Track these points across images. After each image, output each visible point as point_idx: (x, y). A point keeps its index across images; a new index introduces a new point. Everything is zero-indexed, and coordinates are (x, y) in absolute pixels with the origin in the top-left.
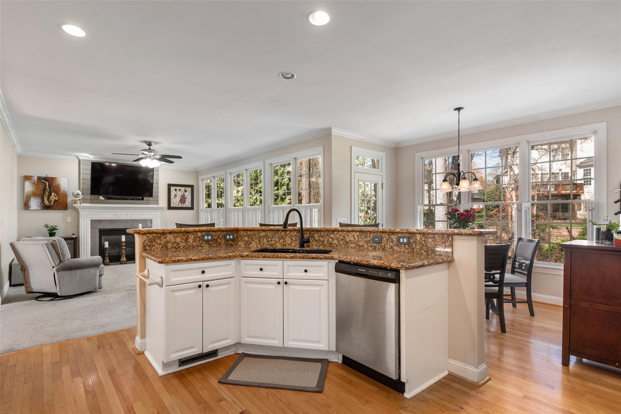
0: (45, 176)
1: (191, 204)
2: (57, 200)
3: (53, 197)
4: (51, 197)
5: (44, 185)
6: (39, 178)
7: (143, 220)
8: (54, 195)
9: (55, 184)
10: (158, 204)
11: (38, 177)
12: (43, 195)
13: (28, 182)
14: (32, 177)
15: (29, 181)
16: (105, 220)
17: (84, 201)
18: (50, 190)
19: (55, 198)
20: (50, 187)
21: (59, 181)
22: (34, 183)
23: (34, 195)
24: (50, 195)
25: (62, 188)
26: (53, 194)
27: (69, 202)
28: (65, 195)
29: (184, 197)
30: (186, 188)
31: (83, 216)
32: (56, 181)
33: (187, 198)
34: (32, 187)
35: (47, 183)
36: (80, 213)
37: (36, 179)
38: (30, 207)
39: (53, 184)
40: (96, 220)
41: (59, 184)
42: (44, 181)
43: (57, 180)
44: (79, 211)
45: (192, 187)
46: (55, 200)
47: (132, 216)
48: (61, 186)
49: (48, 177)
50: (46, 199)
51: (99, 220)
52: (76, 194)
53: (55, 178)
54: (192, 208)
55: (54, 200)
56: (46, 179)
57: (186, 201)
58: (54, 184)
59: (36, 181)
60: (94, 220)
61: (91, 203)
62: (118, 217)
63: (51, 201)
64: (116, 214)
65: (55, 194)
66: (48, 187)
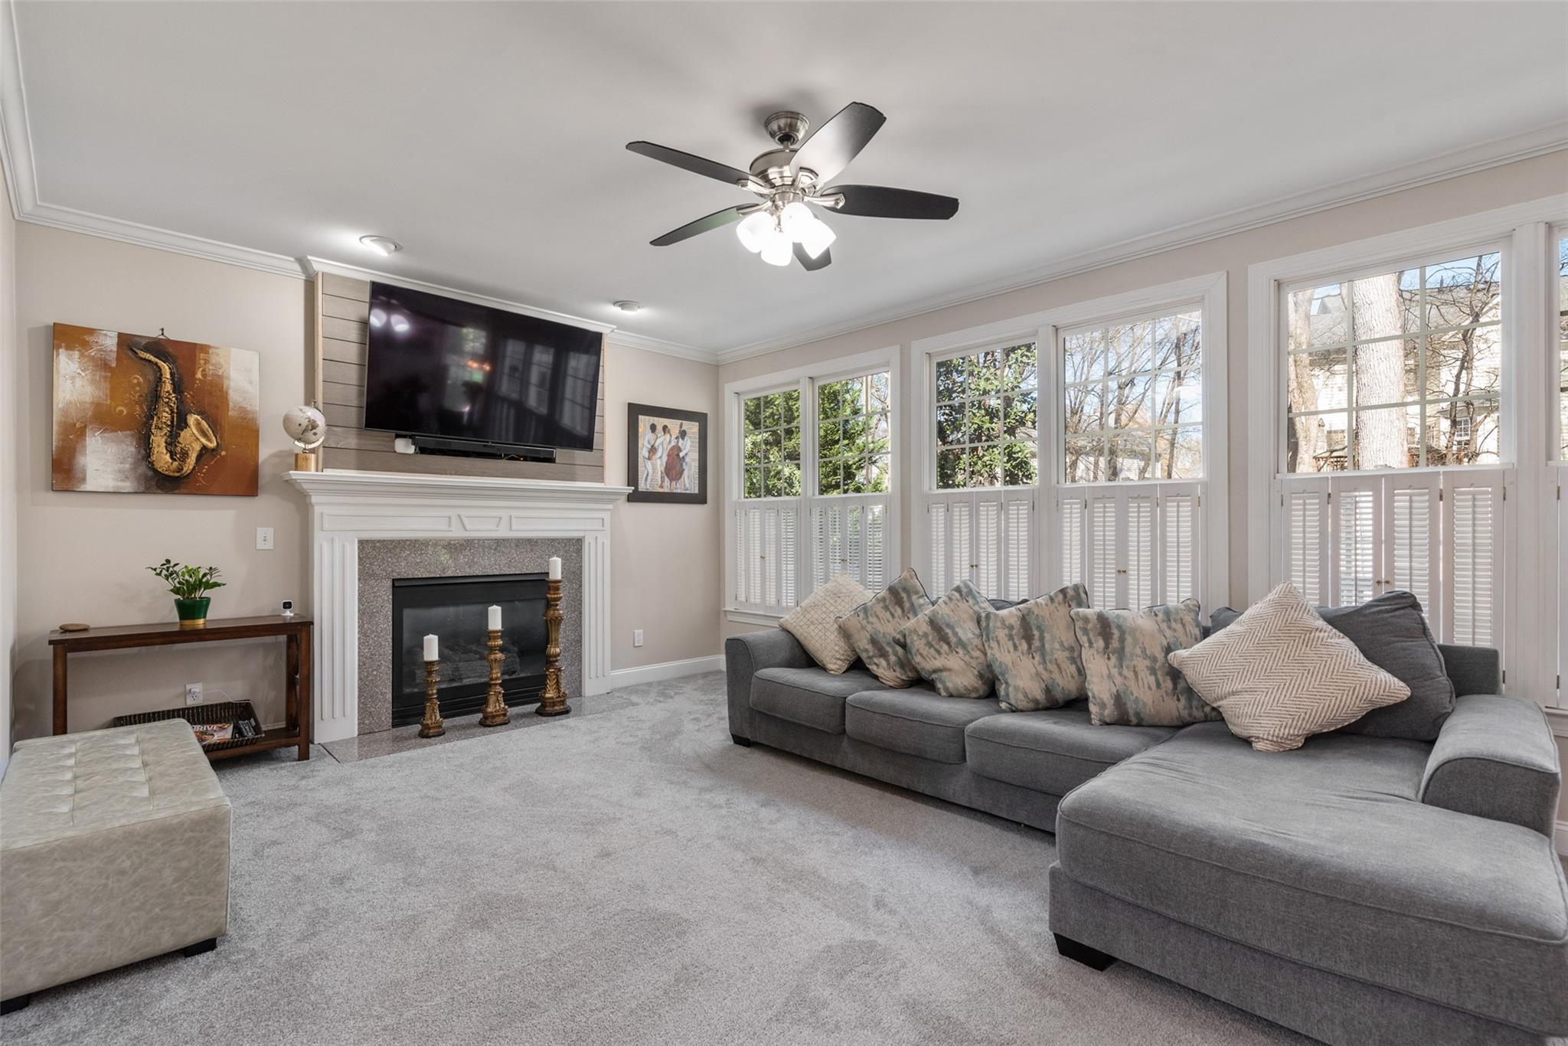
0: (154, 333)
1: (697, 482)
2: (213, 450)
3: (195, 436)
4: (185, 436)
5: (151, 378)
6: (127, 342)
7: (553, 540)
8: (198, 424)
9: (204, 376)
10: (601, 479)
11: (120, 335)
12: (147, 425)
13: (70, 358)
14: (91, 331)
15: (76, 354)
16: (416, 541)
17: (332, 456)
18: (180, 401)
19: (203, 440)
20: (178, 388)
21: (222, 361)
22: (103, 365)
23: (104, 419)
24: (180, 423)
25: (234, 397)
26: (192, 419)
27: (262, 463)
28: (249, 430)
29: (678, 455)
30: (684, 422)
31: (326, 526)
32: (207, 362)
33: (687, 459)
34: (93, 382)
35: (166, 369)
36: (317, 510)
37: (111, 343)
38: (83, 480)
39: (194, 373)
40: (379, 541)
41: (221, 377)
42: (152, 358)
43: (214, 359)
44: (314, 499)
45: (700, 418)
46: (204, 448)
47: (514, 527)
48: (232, 384)
49: (168, 341)
50: (159, 441)
51: (392, 541)
52: (305, 423)
53: (205, 348)
54: (700, 499)
55: (198, 448)
56: (160, 348)
57: (683, 470)
58: (199, 375)
59: (114, 355)
60: (373, 542)
61: (360, 467)
62: (466, 530)
63: (185, 454)
64: (459, 516)
65: (204, 423)
66: (168, 387)
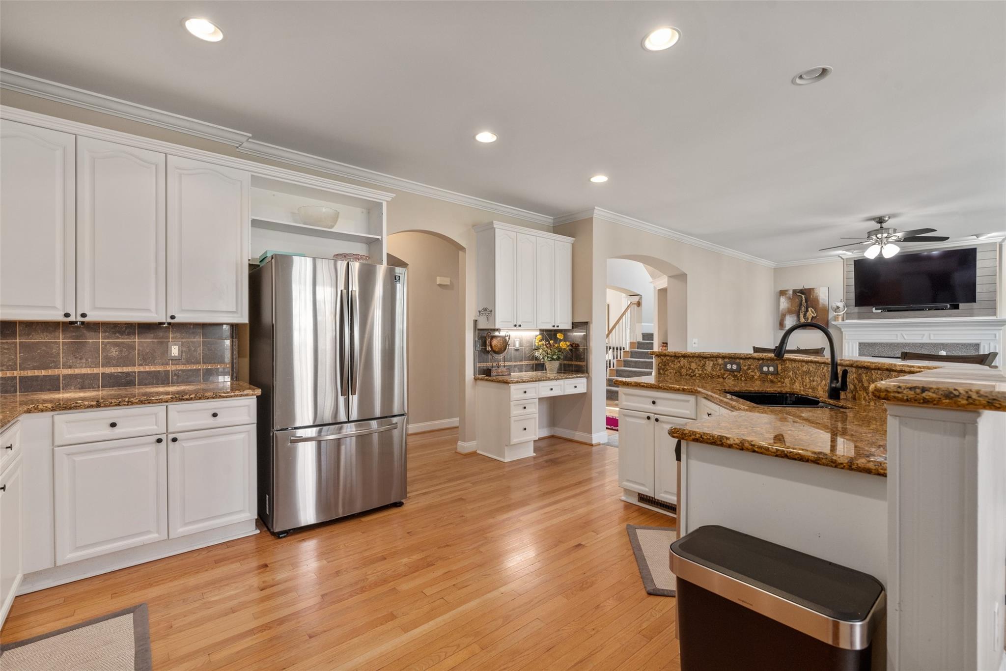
0: (801, 288)
2: (815, 317)
3: (811, 313)
4: (808, 313)
5: (800, 300)
6: (795, 292)
7: (958, 344)
8: (811, 310)
9: (813, 296)
10: (995, 314)
11: (793, 290)
12: (799, 312)
13: (783, 298)
14: (787, 291)
15: (784, 297)
16: (882, 343)
17: (848, 316)
18: (807, 305)
19: (812, 314)
20: (806, 301)
21: (817, 291)
22: (790, 298)
23: (790, 312)
24: (807, 311)
25: (821, 301)
26: (809, 309)
27: (830, 319)
28: (826, 311)
31: (847, 338)
32: (814, 293)
34: (788, 303)
35: (803, 296)
36: (844, 333)
37: (791, 292)
38: (785, 327)
39: (810, 296)
40: (866, 343)
41: (817, 296)
42: (800, 294)
43: (815, 291)
44: (842, 330)
46: (813, 317)
47: (932, 338)
48: (821, 298)
49: (805, 289)
50: (802, 316)
51: (872, 343)
52: (835, 307)
53: (813, 289)
55: (811, 316)
56: (802, 291)
58: (812, 297)
59: (792, 296)
60: (864, 343)
61: (859, 318)
62: (905, 339)
63: (808, 319)
64: (902, 334)
65: (813, 310)
66: (804, 301)
